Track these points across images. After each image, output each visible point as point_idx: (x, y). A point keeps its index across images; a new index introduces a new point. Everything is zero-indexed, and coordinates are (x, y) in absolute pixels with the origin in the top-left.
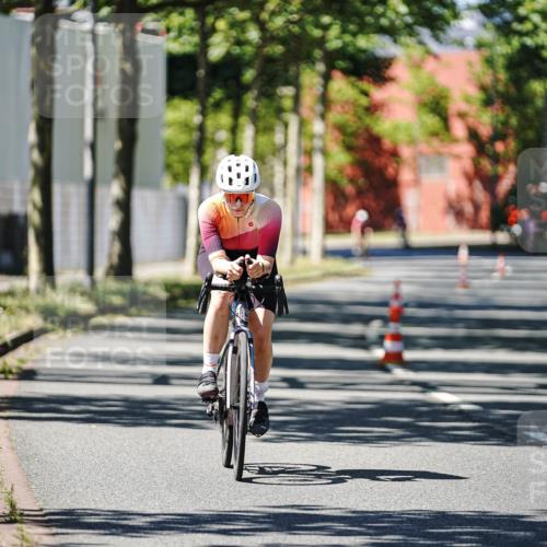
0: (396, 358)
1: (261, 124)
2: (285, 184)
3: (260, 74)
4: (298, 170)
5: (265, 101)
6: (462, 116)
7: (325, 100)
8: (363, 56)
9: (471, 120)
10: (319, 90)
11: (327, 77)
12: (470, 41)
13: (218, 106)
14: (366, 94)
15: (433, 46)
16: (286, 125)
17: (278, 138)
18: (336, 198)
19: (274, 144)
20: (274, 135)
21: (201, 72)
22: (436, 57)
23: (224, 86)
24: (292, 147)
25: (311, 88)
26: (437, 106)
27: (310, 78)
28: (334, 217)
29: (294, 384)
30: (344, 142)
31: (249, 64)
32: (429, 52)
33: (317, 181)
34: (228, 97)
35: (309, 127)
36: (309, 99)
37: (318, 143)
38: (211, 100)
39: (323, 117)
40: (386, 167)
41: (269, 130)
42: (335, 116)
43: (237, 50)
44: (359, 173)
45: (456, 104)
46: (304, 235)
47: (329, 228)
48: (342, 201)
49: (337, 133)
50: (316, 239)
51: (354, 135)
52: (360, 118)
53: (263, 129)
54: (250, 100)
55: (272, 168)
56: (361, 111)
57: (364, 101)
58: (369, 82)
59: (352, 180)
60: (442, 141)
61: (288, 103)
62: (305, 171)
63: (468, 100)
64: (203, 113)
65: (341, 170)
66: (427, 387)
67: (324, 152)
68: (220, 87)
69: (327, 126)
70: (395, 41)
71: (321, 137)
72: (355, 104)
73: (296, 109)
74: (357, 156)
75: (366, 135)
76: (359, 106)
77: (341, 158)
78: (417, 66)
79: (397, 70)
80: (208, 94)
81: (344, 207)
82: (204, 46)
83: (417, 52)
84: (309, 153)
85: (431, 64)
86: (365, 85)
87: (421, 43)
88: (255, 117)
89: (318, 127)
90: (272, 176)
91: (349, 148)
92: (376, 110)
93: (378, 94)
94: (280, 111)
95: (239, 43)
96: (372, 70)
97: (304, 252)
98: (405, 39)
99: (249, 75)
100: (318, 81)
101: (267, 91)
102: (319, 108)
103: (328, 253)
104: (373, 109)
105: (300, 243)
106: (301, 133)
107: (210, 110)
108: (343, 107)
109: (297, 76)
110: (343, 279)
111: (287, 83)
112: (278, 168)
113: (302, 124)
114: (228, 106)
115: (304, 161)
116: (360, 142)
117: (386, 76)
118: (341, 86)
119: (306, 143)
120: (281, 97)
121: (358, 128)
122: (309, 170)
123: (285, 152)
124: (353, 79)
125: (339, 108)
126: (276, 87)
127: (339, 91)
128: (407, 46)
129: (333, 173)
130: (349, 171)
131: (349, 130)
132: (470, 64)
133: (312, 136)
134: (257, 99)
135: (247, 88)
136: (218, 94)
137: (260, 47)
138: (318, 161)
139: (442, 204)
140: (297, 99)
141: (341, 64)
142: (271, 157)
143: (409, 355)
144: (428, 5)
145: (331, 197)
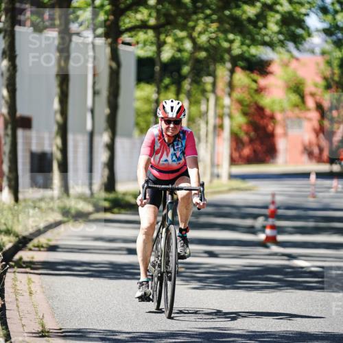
0: (272, 240)
1: (193, 99)
2: (207, 135)
3: (193, 69)
4: (215, 127)
5: (195, 86)
6: (313, 95)
7: (231, 85)
8: (254, 59)
9: (318, 98)
10: (227, 78)
11: (232, 72)
12: (318, 50)
13: (167, 88)
14: (255, 81)
15: (296, 53)
16: (208, 100)
17: (203, 107)
18: (237, 144)
19: (200, 111)
20: (200, 106)
21: (157, 68)
22: (297, 59)
23: (171, 76)
24: (211, 113)
25: (223, 78)
26: (297, 89)
27: (222, 71)
28: (236, 155)
29: (212, 254)
30: (242, 110)
31: (186, 63)
32: (293, 57)
33: (226, 134)
34: (173, 83)
35: (221, 101)
36: (221, 85)
37: (226, 111)
38: (163, 84)
39: (230, 95)
40: (267, 126)
41: (197, 102)
42: (236, 95)
43: (178, 55)
44: (251, 129)
45: (309, 88)
46: (218, 165)
47: (233, 162)
48: (240, 145)
49: (238, 105)
50: (225, 168)
51: (248, 106)
52: (252, 96)
53: (194, 102)
54: (186, 85)
55: (199, 125)
56: (252, 91)
57: (254, 86)
58: (257, 74)
59: (247, 133)
60: (301, 110)
61: (209, 87)
62: (219, 128)
63: (316, 85)
64: (158, 93)
65: (240, 127)
66: (291, 257)
67: (230, 116)
68: (168, 77)
69: (232, 101)
70: (273, 49)
71: (229, 107)
72: (249, 88)
73: (214, 91)
74: (250, 119)
75: (255, 107)
76: (252, 89)
77: (240, 120)
78: (286, 65)
79: (274, 68)
80: (161, 81)
81: (242, 150)
82: (159, 52)
83: (286, 56)
84: (221, 117)
85: (294, 64)
86: (255, 76)
87: (288, 51)
88: (189, 95)
89: (227, 101)
90: (199, 130)
91: (245, 114)
92: (261, 91)
93: (263, 82)
94: (204, 92)
95: (180, 50)
96: (259, 67)
97: (218, 176)
98: (279, 49)
99: (186, 70)
100: (227, 73)
101: (197, 81)
102: (227, 90)
103: (232, 177)
104: (259, 91)
105: (216, 171)
106: (216, 104)
107: (163, 90)
108: (241, 89)
109: (214, 71)
110: (241, 192)
111: (209, 74)
112: (203, 126)
113: (217, 99)
114: (173, 88)
115: (218, 122)
116: (252, 110)
117: (268, 71)
118: (241, 77)
119: (219, 111)
120: (205, 83)
121: (251, 102)
122: (221, 127)
123: (207, 116)
124: (248, 72)
125: (239, 90)
126: (202, 77)
127: (240, 79)
128: (280, 53)
129: (236, 129)
130: (245, 128)
131: (245, 103)
132: (318, 64)
133: (223, 107)
134: (190, 84)
135: (185, 78)
136: (167, 81)
137: (192, 53)
138: (227, 122)
139: (300, 148)
140: (214, 84)
141: (241, 63)
142: (198, 119)
143: (280, 238)
144: (293, 29)
145: (234, 144)
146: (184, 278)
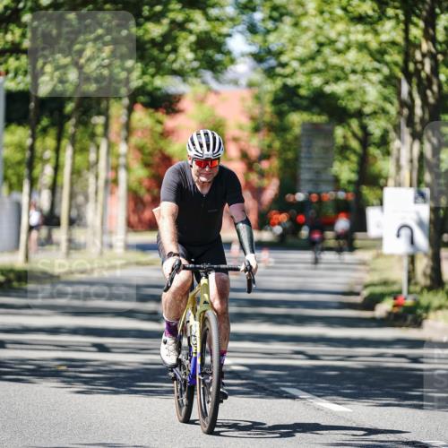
1: (78, 146)
2: (96, 193)
3: (79, 106)
4: (107, 182)
5: (81, 128)
6: (235, 140)
7: (128, 127)
8: (159, 93)
9: (243, 143)
10: (124, 119)
11: (130, 110)
12: (243, 82)
13: (45, 131)
14: (160, 122)
15: (214, 85)
16: (98, 147)
17: (92, 156)
18: (136, 204)
19: (88, 162)
20: (88, 155)
21: (32, 105)
22: (217, 93)
23: (51, 115)
24: (102, 164)
25: (118, 117)
27: (117, 110)
28: (134, 219)
29: (102, 348)
30: (142, 160)
31: (70, 99)
32: (210, 90)
33: (122, 190)
34: (53, 124)
35: (116, 148)
36: (115, 127)
37: (122, 161)
38: (40, 127)
39: (127, 140)
41: (84, 150)
42: (134, 140)
44: (154, 184)
45: (232, 131)
46: (111, 233)
47: (131, 226)
48: (140, 206)
49: (138, 154)
50: (120, 236)
51: (151, 154)
52: (156, 142)
53: (80, 150)
54: (70, 127)
55: (87, 180)
56: (157, 136)
57: (159, 128)
58: (163, 113)
59: (149, 190)
61: (99, 130)
62: (113, 183)
63: (241, 127)
64: (34, 137)
65: (140, 182)
67: (127, 168)
68: (47, 117)
69: (129, 147)
70: (184, 81)
71: (126, 156)
72: (152, 130)
73: (106, 135)
74: (153, 171)
75: (160, 155)
76: (156, 132)
77: (140, 172)
78: (201, 101)
79: (183, 104)
80: (38, 122)
81: (143, 212)
83: (201, 89)
84: (115, 169)
85: (212, 99)
86: (160, 115)
87: (204, 82)
88: (73, 141)
89: (123, 148)
90: (87, 186)
91: (147, 165)
92: (168, 136)
93: (170, 122)
94: (93, 136)
96: (165, 104)
97: (111, 246)
98: (196, 81)
99: (70, 107)
100: (124, 112)
101: (84, 122)
102: (124, 133)
103: (128, 247)
104: (166, 134)
105: (106, 239)
106: (108, 153)
107: (39, 135)
108: (143, 133)
109: (107, 109)
110: (141, 268)
111: (99, 114)
112: (92, 180)
113: (110, 146)
114: (53, 132)
115: (111, 175)
116: (156, 160)
117: (177, 108)
118: (141, 117)
119: (113, 161)
120: (95, 125)
121: (155, 149)
122: (116, 182)
123: (97, 168)
124: (151, 110)
125: (140, 134)
126: (91, 117)
127: (140, 120)
128: (193, 85)
129: (134, 185)
130: (146, 183)
131: (147, 151)
132: (243, 100)
133: (118, 156)
134: (76, 126)
135: (68, 117)
136: (45, 122)
138: (122, 175)
140: (106, 126)
141: (142, 98)
142: (86, 171)
144: (211, 54)
145: (132, 204)
146: (65, 379)
